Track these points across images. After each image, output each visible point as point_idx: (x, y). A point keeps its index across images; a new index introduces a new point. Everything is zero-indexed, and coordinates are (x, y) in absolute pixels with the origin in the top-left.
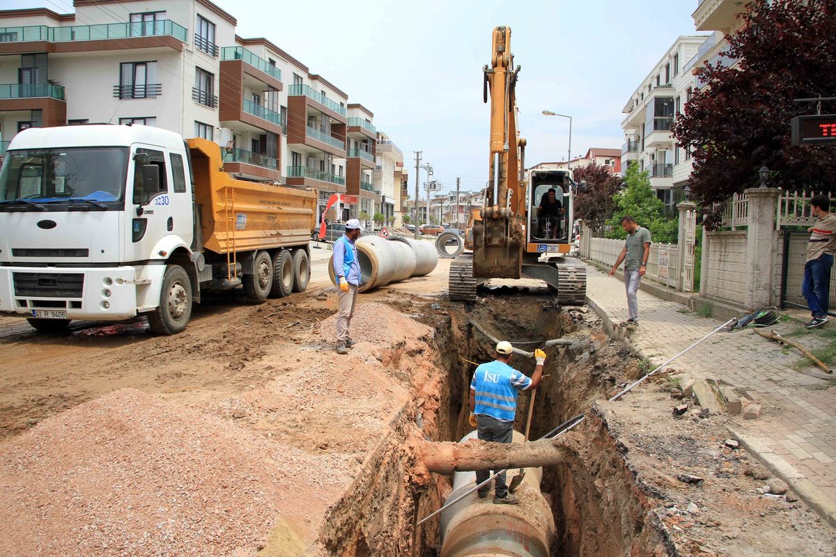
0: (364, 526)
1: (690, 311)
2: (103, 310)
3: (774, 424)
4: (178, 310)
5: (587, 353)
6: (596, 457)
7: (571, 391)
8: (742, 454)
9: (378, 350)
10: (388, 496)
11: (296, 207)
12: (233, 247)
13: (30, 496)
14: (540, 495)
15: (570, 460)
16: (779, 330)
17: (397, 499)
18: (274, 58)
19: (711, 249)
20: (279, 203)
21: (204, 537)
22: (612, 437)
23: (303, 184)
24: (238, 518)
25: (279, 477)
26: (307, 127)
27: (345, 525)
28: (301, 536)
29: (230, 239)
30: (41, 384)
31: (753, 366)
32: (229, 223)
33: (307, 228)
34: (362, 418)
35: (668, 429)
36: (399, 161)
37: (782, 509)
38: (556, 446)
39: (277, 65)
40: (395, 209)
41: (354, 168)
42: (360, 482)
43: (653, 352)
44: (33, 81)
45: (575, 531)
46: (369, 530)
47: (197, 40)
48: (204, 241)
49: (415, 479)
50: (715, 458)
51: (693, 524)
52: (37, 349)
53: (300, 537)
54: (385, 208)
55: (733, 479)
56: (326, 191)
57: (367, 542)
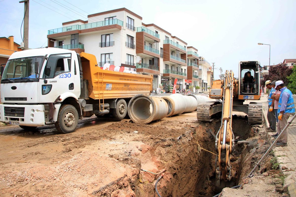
2: (31, 122)
4: (70, 123)
5: (255, 148)
11: (141, 82)
12: (103, 97)
18: (157, 31)
20: (131, 80)
23: (169, 76)
26: (170, 55)
29: (101, 94)
32: (100, 87)
39: (158, 33)
40: (208, 85)
41: (190, 70)
44: (75, 43)
47: (127, 25)
48: (89, 95)
54: (203, 85)
56: (179, 78)
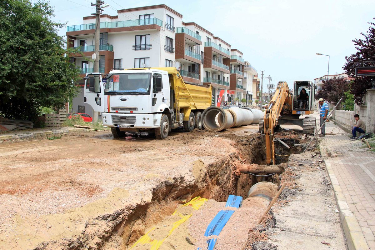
0: (218, 176)
10: (226, 173)
17: (229, 176)
18: (198, 31)
26: (212, 60)
27: (213, 172)
36: (255, 75)
38: (279, 167)
39: (199, 34)
40: (253, 97)
41: (233, 78)
42: (218, 163)
44: (101, 44)
46: (220, 178)
47: (166, 25)
49: (236, 173)
54: (248, 97)
56: (221, 88)
57: (219, 181)
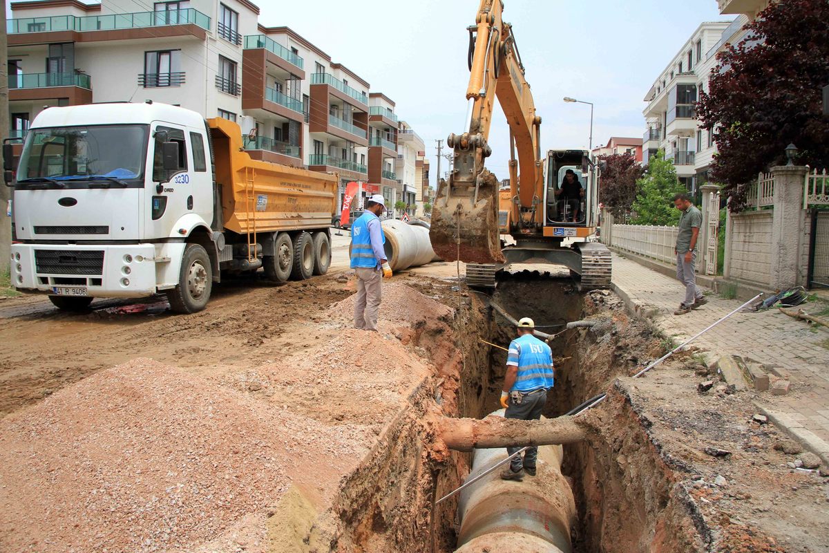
0: (381, 499)
1: (713, 293)
2: (123, 287)
3: (804, 400)
4: (198, 288)
5: (609, 334)
6: (619, 434)
7: (592, 373)
8: (772, 429)
9: (397, 329)
10: (406, 471)
11: (317, 190)
12: (253, 228)
13: (41, 461)
14: (560, 475)
15: (591, 438)
16: (806, 310)
17: (415, 475)
18: (296, 47)
19: (735, 230)
20: (299, 185)
21: (214, 502)
22: (635, 412)
24: (249, 484)
25: (293, 444)
26: (329, 115)
27: (360, 497)
28: (314, 504)
29: (251, 220)
30: (59, 357)
31: (781, 344)
32: (249, 203)
33: (328, 211)
34: (380, 391)
35: (693, 404)
36: (421, 150)
37: (816, 483)
38: (578, 423)
39: (300, 54)
40: (417, 198)
41: (376, 156)
42: (377, 453)
43: (676, 331)
44: (60, 70)
45: (596, 512)
46: (386, 504)
47: (220, 28)
48: (224, 222)
49: (433, 455)
50: (743, 432)
51: (721, 496)
52: (58, 326)
53: (312, 505)
54: (406, 197)
55: (762, 454)
56: (348, 179)
57: (384, 516)
